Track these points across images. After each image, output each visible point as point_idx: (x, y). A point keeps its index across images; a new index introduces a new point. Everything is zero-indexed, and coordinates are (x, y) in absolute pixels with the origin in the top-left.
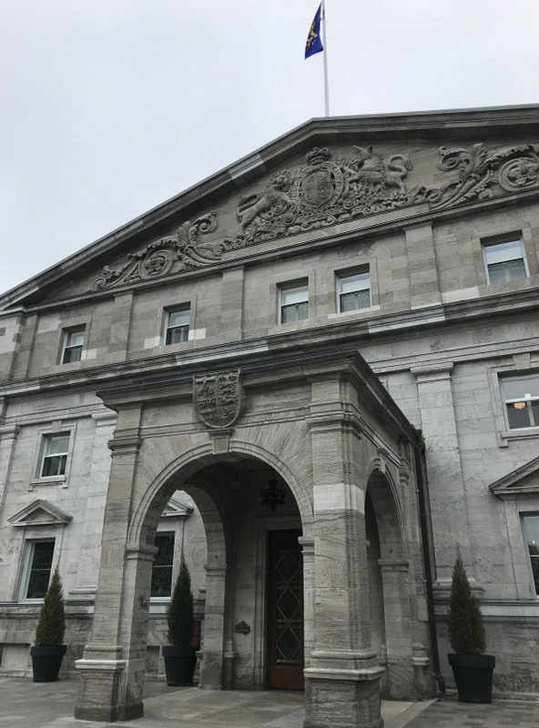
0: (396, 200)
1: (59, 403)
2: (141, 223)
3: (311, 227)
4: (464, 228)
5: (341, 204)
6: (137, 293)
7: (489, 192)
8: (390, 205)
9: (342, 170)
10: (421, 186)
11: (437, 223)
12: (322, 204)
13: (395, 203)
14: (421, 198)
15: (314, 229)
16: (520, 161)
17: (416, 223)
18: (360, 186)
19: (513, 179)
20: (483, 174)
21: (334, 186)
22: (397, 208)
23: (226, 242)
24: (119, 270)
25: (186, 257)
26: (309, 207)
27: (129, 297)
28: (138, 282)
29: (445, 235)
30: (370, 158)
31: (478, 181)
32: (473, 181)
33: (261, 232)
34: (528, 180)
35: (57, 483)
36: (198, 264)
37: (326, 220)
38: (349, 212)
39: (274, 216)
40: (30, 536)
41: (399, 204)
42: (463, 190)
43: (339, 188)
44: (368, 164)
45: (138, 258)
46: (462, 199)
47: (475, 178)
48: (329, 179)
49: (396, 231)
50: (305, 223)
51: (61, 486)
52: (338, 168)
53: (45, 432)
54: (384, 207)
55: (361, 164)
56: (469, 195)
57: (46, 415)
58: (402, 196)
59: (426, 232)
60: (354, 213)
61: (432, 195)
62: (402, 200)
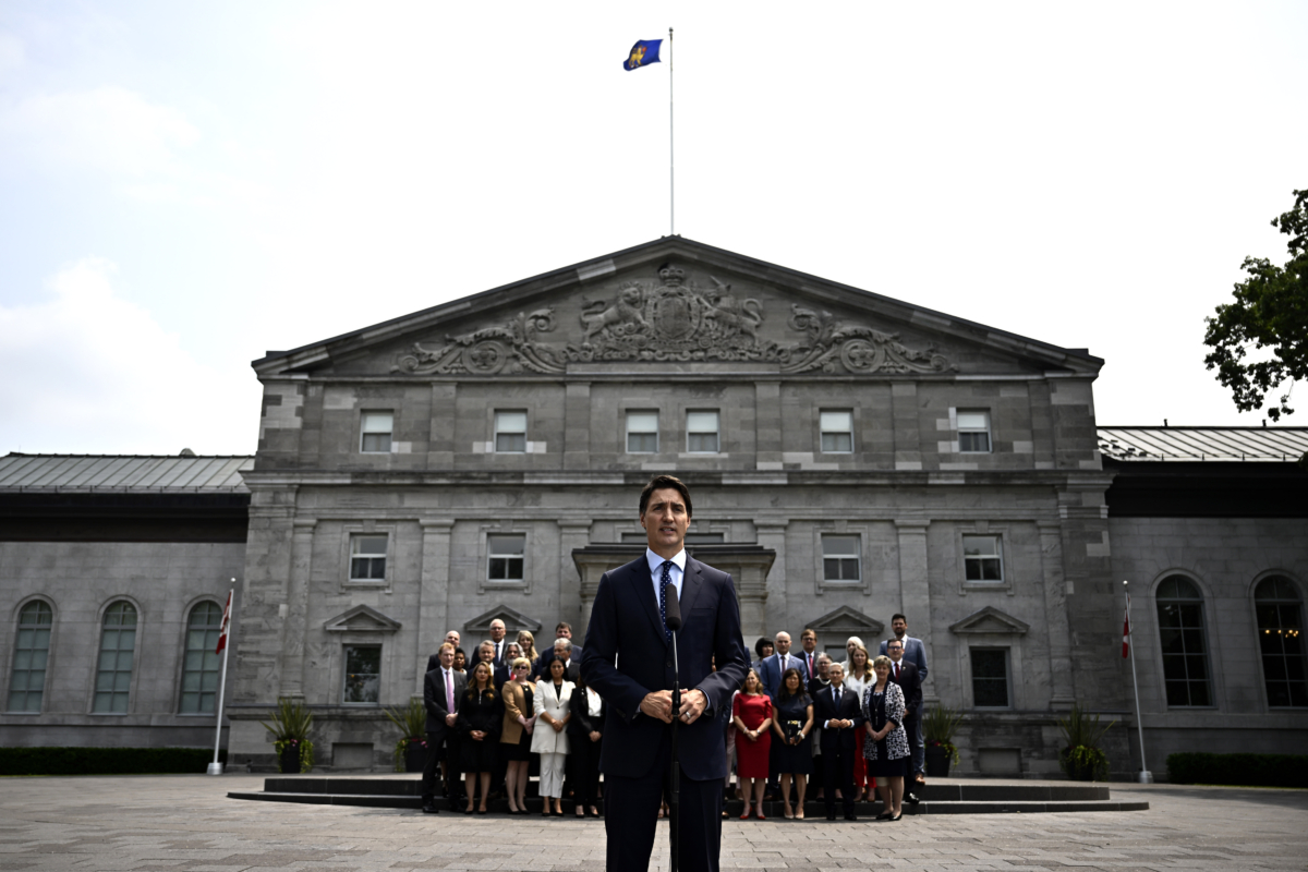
0: (750, 351)
1: (371, 500)
2: (468, 304)
3: (666, 357)
4: (807, 393)
5: (697, 340)
6: (460, 385)
7: (832, 366)
8: (742, 354)
9: (698, 300)
10: (774, 341)
11: (784, 384)
12: (677, 334)
13: (748, 354)
14: (773, 355)
15: (668, 361)
16: (860, 343)
17: (766, 380)
18: (716, 324)
19: (853, 359)
20: (829, 346)
21: (691, 319)
22: (751, 361)
23: (568, 348)
24: (436, 353)
25: (524, 358)
26: (663, 335)
27: (452, 389)
28: (463, 375)
29: (790, 396)
30: (726, 296)
31: (824, 352)
32: (819, 352)
33: (610, 349)
34: (864, 364)
35: (378, 588)
36: (539, 369)
37: (681, 353)
38: (705, 350)
39: (626, 334)
40: (348, 640)
41: (753, 356)
42: (811, 358)
43: (695, 321)
44: (725, 302)
45: (461, 344)
46: (808, 367)
47: (822, 349)
48: (685, 309)
49: (748, 383)
50: (660, 352)
51: (381, 592)
52: (695, 298)
53: (353, 530)
54: (738, 357)
55: (717, 300)
56: (815, 364)
57: (354, 512)
58: (756, 349)
59: (775, 391)
60: (710, 354)
61: (783, 355)
62: (756, 353)
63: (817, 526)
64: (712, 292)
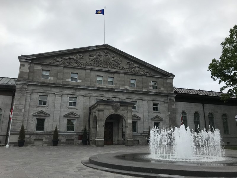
2: (67, 51)
4: (128, 76)
5: (110, 64)
6: (64, 67)
7: (133, 72)
8: (118, 68)
9: (111, 57)
10: (123, 66)
11: (125, 74)
12: (107, 62)
14: (123, 69)
15: (105, 67)
16: (138, 68)
17: (122, 73)
18: (114, 62)
19: (136, 71)
20: (133, 68)
22: (120, 69)
23: (86, 63)
24: (60, 60)
25: (78, 63)
26: (104, 62)
27: (63, 68)
28: (65, 65)
29: (126, 76)
30: (116, 57)
32: (131, 69)
33: (94, 64)
34: (138, 72)
35: (45, 107)
36: (81, 66)
37: (107, 66)
38: (112, 66)
39: (97, 61)
40: (38, 118)
43: (110, 61)
45: (65, 59)
46: (129, 71)
48: (108, 58)
49: (119, 73)
50: (104, 65)
53: (40, 95)
57: (40, 91)
58: (120, 67)
59: (123, 75)
61: (125, 69)
63: (130, 100)
64: (113, 56)
